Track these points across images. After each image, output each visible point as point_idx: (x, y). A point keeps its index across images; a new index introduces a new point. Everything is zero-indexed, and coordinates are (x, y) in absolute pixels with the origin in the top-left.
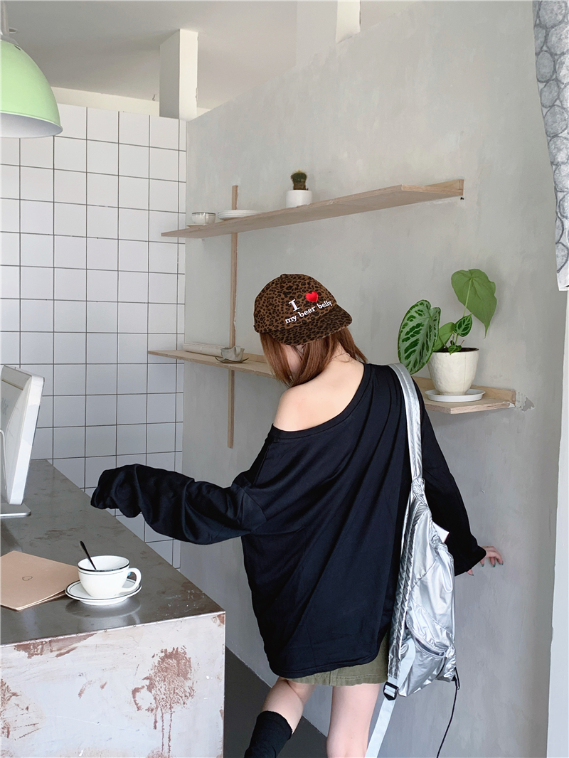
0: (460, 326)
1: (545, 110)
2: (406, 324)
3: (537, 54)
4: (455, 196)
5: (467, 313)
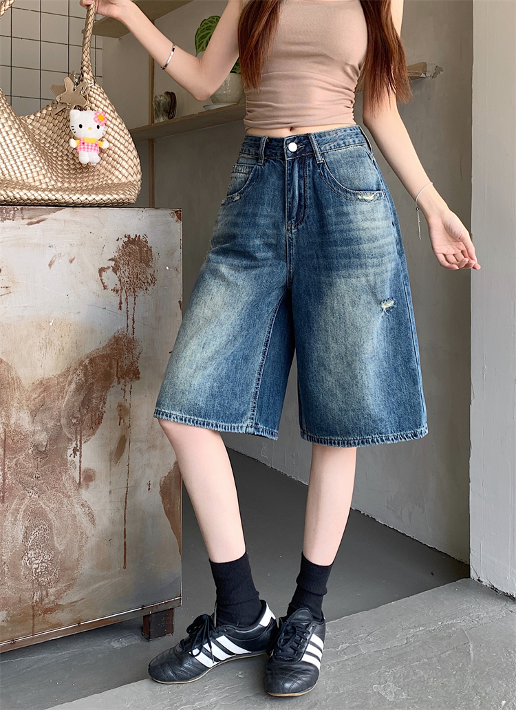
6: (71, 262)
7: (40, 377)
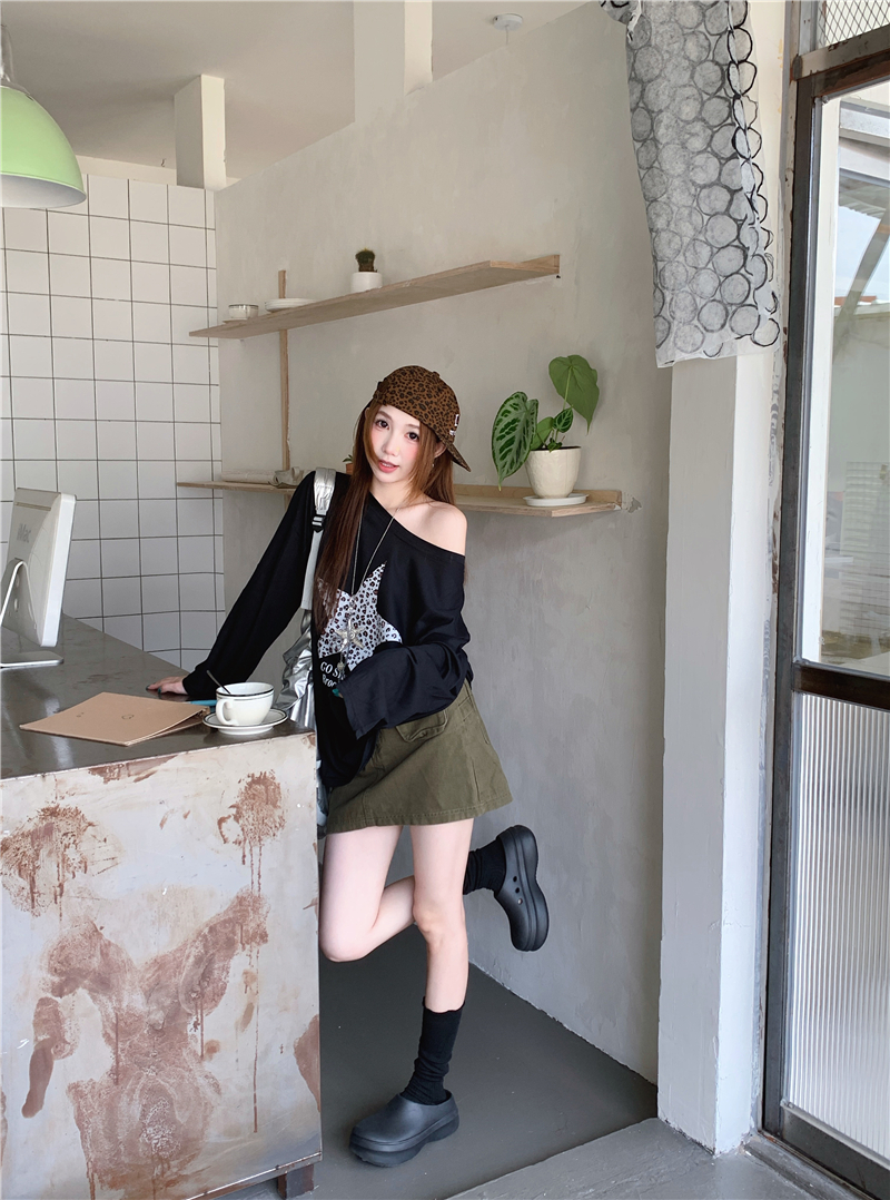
0: (560, 421)
1: (643, 172)
2: (501, 420)
3: (633, 110)
4: (551, 274)
5: (568, 406)
6: (185, 817)
7: (154, 956)
